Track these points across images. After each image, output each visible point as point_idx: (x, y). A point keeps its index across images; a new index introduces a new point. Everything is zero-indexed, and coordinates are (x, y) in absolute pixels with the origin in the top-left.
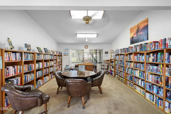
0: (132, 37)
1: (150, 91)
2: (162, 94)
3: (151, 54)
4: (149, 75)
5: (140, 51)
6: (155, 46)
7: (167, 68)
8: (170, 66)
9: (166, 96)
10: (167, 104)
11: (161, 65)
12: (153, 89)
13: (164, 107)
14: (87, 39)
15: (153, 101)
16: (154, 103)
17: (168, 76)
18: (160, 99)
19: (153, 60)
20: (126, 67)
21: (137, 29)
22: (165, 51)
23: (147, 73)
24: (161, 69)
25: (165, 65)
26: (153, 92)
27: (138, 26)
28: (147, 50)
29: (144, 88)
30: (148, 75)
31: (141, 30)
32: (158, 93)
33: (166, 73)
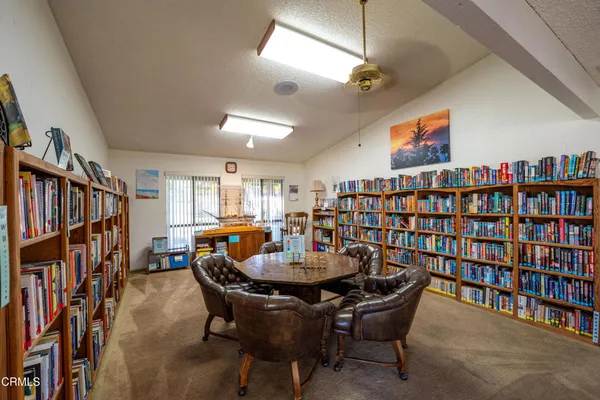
0: (399, 150)
1: (475, 282)
2: (507, 281)
3: (475, 196)
4: (469, 244)
5: (444, 187)
6: (488, 176)
7: (520, 225)
8: (527, 220)
9: (520, 284)
10: (522, 301)
11: (507, 219)
12: (483, 275)
13: (517, 307)
14: (251, 140)
15: (484, 302)
16: (487, 305)
17: (525, 241)
18: (502, 293)
19: (480, 208)
20: (388, 230)
21: (416, 131)
22: (516, 188)
23: (463, 240)
24: (506, 227)
25: (516, 220)
26: (483, 281)
27: (419, 124)
28: (467, 185)
29: (453, 276)
30: (466, 244)
31: (430, 134)
32: (497, 280)
33: (520, 236)
